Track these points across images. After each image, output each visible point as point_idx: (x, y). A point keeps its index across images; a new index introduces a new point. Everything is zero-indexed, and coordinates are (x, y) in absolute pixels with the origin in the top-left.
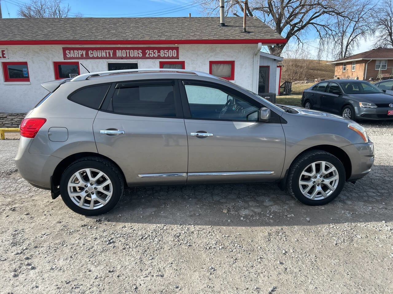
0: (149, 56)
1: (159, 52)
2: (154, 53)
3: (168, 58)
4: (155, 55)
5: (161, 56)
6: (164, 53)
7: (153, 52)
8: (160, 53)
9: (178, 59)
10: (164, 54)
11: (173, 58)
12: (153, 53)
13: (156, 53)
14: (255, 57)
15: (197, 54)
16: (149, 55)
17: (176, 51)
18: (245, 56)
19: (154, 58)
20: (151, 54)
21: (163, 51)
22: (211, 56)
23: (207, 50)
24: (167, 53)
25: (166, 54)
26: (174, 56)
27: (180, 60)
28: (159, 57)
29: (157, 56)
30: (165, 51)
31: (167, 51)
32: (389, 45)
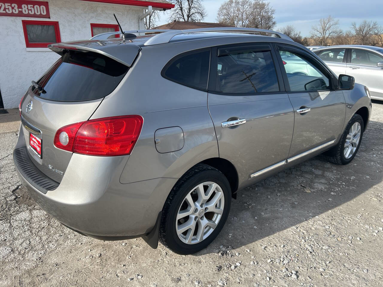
0: (4, 12)
1: (20, 7)
2: (13, 8)
3: (35, 16)
4: (14, 10)
5: (24, 12)
6: (28, 8)
7: (11, 6)
8: (22, 9)
9: (49, 18)
10: (29, 10)
11: (41, 16)
12: (10, 8)
13: (16, 7)
14: (140, 22)
15: (74, 13)
16: (5, 9)
17: (44, 8)
18: (129, 20)
19: (12, 15)
20: (8, 9)
21: (26, 6)
22: (92, 17)
23: (86, 9)
24: (32, 8)
25: (31, 10)
26: (42, 13)
27: (51, 20)
28: (20, 14)
29: (17, 12)
30: (29, 6)
31: (32, 6)
32: (181, 18)
